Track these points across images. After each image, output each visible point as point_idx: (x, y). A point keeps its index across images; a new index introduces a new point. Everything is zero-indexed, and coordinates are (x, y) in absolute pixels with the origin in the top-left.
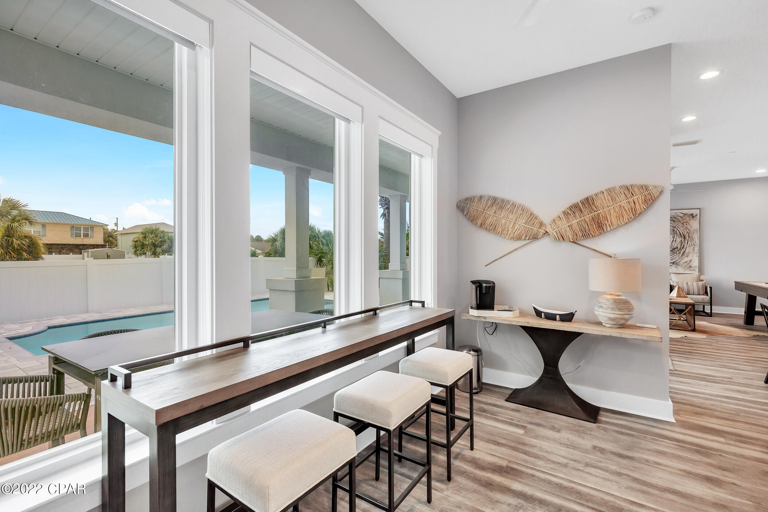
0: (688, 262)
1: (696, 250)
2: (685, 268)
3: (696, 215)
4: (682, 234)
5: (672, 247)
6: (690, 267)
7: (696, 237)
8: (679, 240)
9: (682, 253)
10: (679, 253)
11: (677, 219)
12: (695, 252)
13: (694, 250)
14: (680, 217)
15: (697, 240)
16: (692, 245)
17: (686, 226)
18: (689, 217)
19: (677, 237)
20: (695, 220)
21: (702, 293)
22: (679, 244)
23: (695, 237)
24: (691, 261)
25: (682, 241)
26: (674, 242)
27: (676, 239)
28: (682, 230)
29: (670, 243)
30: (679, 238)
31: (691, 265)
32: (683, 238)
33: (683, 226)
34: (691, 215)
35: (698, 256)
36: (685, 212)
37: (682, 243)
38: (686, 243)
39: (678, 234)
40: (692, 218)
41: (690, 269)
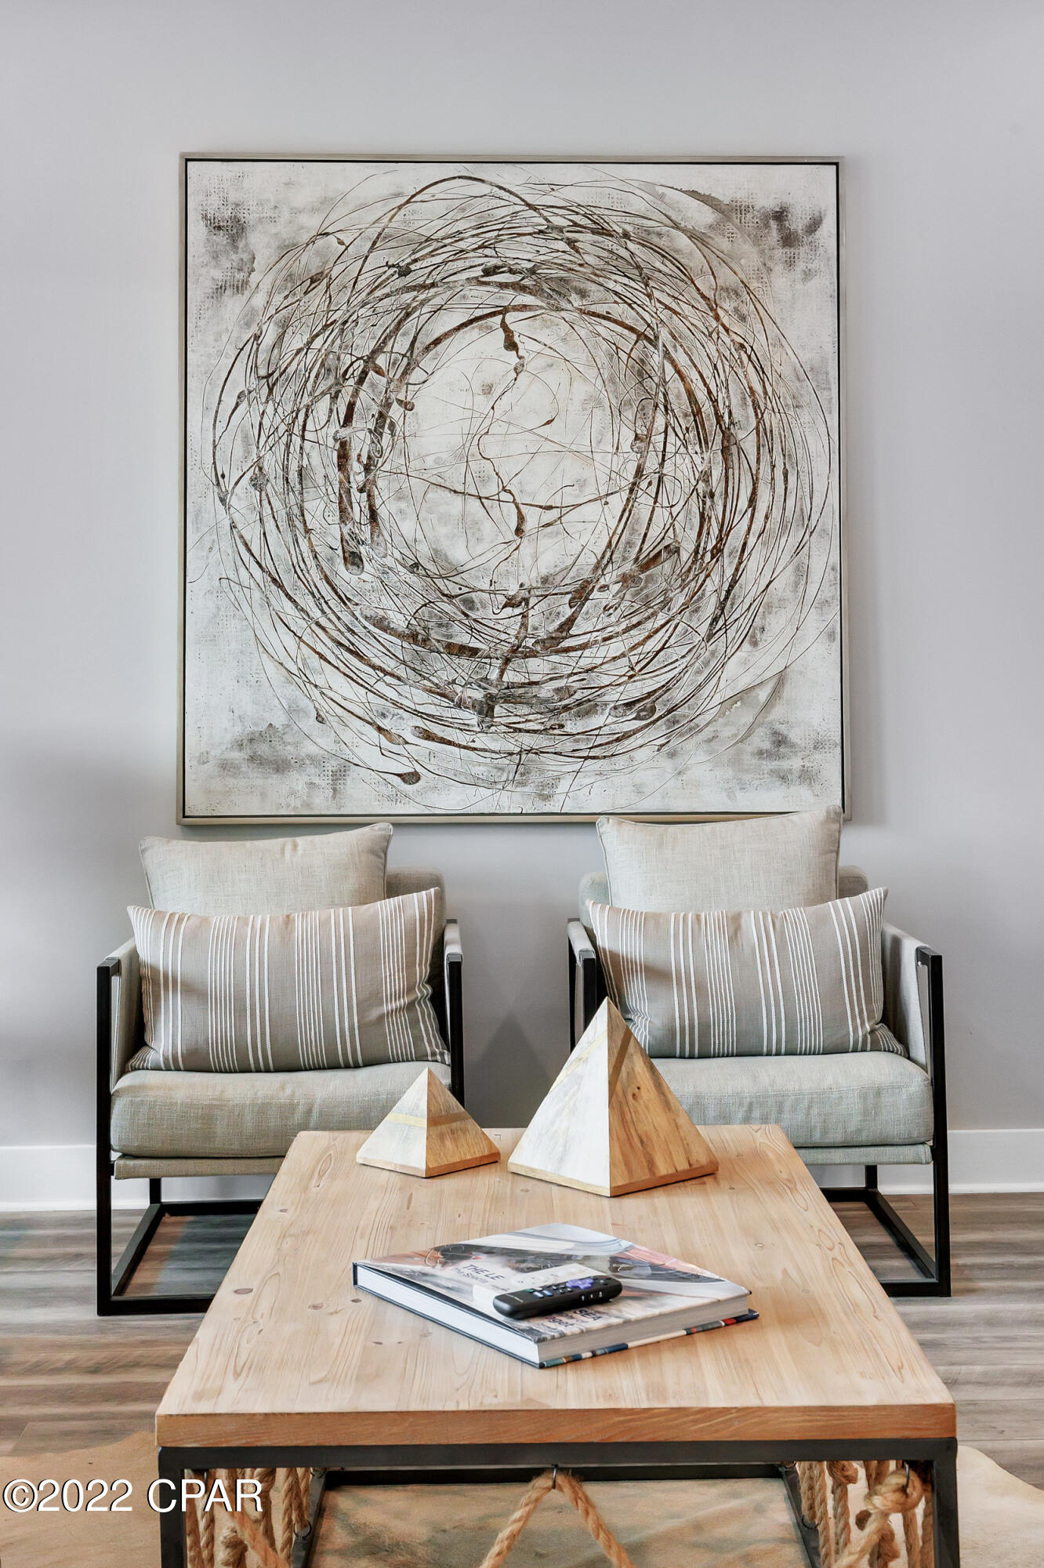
0: (763, 695)
1: (816, 576)
2: (736, 762)
3: (814, 225)
4: (707, 408)
5: (629, 544)
6: (780, 741)
8: (683, 467)
9: (710, 606)
10: (692, 604)
11: (664, 255)
12: (812, 590)
13: (802, 573)
14: (692, 236)
15: (820, 466)
16: (784, 527)
17: (736, 327)
18: (757, 240)
19: (671, 437)
20: (808, 275)
21: (860, 1024)
22: (689, 512)
23: (805, 441)
24: (781, 679)
25: (706, 476)
26: (643, 485)
27: (662, 464)
28: (707, 373)
29: (617, 503)
30: (683, 450)
31: (783, 729)
32: (717, 446)
33: (714, 324)
34: (773, 224)
35: (831, 636)
36: (727, 184)
37: (712, 495)
38: (743, 503)
39: (680, 404)
40: (780, 253)
41: (774, 764)
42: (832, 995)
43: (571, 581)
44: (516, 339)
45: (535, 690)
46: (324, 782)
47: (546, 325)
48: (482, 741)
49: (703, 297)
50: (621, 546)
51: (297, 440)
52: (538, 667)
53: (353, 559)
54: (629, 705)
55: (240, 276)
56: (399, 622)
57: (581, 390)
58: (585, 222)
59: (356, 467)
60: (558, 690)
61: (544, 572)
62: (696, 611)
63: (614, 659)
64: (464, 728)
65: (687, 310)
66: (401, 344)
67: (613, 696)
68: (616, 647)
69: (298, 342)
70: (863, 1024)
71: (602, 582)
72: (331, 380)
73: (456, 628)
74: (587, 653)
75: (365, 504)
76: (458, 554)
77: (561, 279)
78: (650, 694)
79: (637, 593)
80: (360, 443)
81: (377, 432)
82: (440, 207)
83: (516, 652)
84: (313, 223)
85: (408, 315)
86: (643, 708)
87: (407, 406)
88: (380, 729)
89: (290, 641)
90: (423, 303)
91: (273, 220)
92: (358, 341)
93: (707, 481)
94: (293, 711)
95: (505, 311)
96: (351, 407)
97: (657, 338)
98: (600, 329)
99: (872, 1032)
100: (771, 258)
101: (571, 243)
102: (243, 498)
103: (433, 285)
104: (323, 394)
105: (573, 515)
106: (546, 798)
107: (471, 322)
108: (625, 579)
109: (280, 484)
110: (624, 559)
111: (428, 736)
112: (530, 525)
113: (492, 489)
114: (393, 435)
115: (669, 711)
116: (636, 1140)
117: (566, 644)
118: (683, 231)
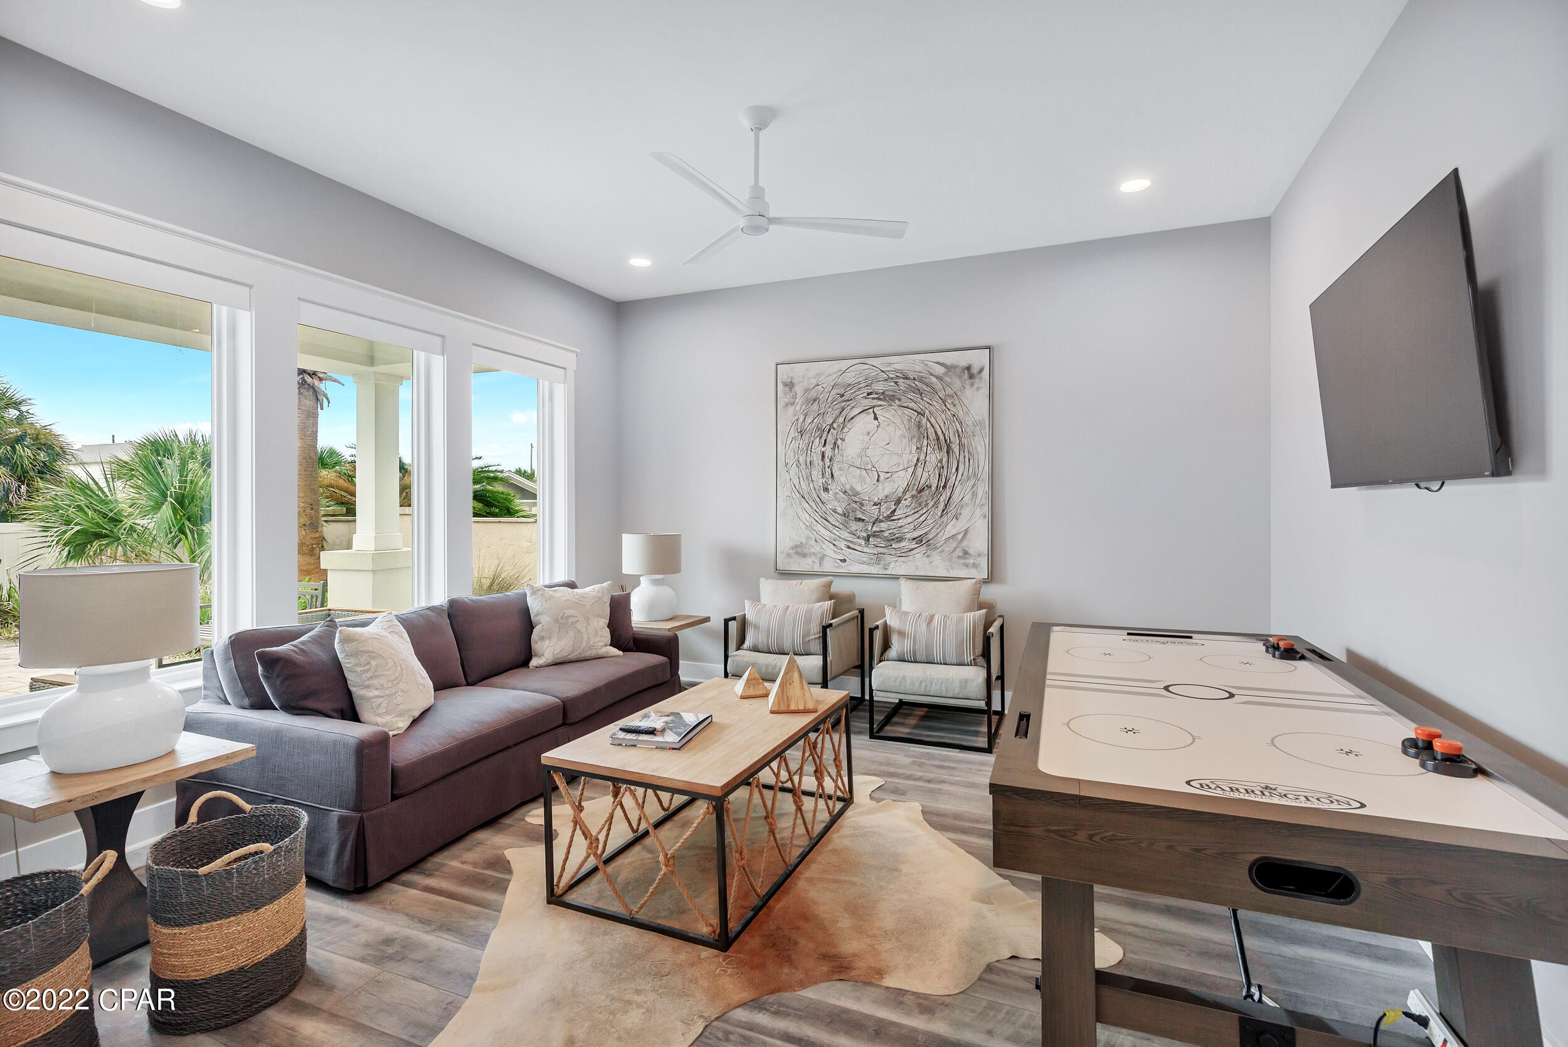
0: (960, 537)
1: (979, 496)
2: (950, 560)
3: (981, 370)
4: (941, 437)
5: (914, 485)
6: (966, 553)
7: (980, 446)
8: (933, 458)
9: (942, 506)
10: (936, 505)
11: (927, 385)
12: (978, 501)
13: (974, 495)
14: (937, 377)
15: (982, 457)
16: (968, 478)
17: (952, 408)
18: (960, 377)
19: (929, 448)
20: (978, 389)
22: (935, 475)
23: (976, 448)
24: (966, 532)
25: (941, 461)
26: (919, 464)
27: (926, 457)
28: (942, 425)
29: (911, 470)
30: (933, 452)
31: (967, 549)
32: (945, 450)
33: (945, 408)
34: (966, 372)
35: (985, 517)
36: (950, 358)
37: (943, 467)
38: (954, 470)
39: (932, 436)
40: (968, 382)
41: (963, 561)
42: (959, 646)
43: (894, 498)
44: (878, 416)
45: (883, 533)
46: (817, 561)
47: (888, 411)
48: (866, 550)
49: (941, 398)
50: (912, 485)
51: (809, 452)
52: (884, 526)
53: (826, 490)
54: (914, 539)
55: (793, 400)
56: (840, 511)
57: (899, 433)
58: (900, 375)
59: (827, 460)
60: (890, 533)
61: (886, 494)
62: (937, 507)
63: (909, 523)
64: (860, 545)
65: (935, 403)
66: (841, 420)
67: (908, 536)
68: (909, 520)
69: (810, 421)
70: (970, 656)
71: (905, 497)
72: (820, 432)
73: (858, 512)
74: (900, 521)
75: (830, 472)
76: (859, 488)
77: (892, 395)
78: (920, 536)
79: (917, 501)
80: (829, 453)
81: (834, 449)
82: (853, 374)
83: (877, 521)
84: (814, 382)
85: (843, 410)
86: (919, 540)
87: (843, 440)
88: (834, 545)
89: (807, 516)
90: (848, 406)
91: (802, 382)
92: (828, 419)
93: (941, 463)
94: (808, 538)
95: (874, 407)
96: (825, 441)
97: (924, 414)
98: (905, 412)
99: (974, 659)
100: (965, 383)
101: (896, 383)
102: (794, 470)
103: (851, 400)
104: (817, 437)
105: (896, 475)
106: (886, 569)
107: (863, 411)
108: (913, 496)
109: (804, 466)
110: (913, 490)
111: (849, 547)
112: (882, 478)
113: (870, 467)
114: (838, 449)
115: (927, 542)
116: (785, 697)
117: (892, 518)
118: (934, 376)
